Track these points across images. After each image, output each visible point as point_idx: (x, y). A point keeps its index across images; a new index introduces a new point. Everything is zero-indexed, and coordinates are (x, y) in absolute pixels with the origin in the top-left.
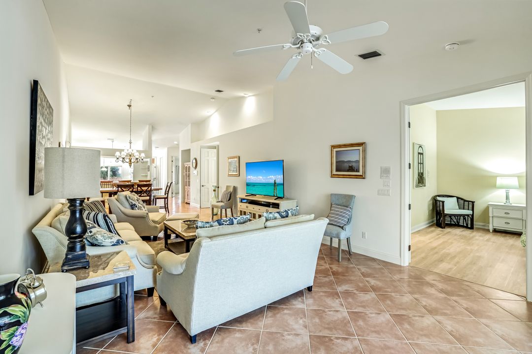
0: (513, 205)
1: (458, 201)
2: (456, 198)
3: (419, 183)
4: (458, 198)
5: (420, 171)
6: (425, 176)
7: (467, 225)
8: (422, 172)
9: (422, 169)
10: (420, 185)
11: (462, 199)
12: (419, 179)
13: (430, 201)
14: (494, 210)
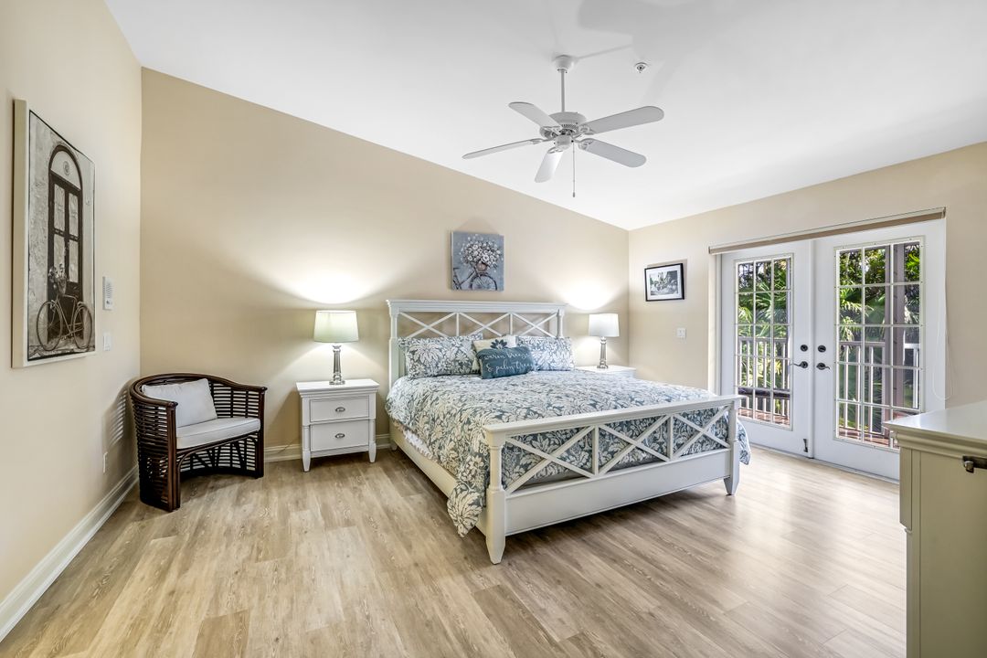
0: (349, 384)
1: (212, 390)
2: (205, 381)
3: (52, 334)
4: (213, 381)
5: (60, 274)
6: (93, 298)
7: (243, 463)
8: (74, 278)
9: (73, 268)
10: (62, 344)
11: (225, 383)
12: (52, 315)
13: (115, 407)
14: (313, 405)
